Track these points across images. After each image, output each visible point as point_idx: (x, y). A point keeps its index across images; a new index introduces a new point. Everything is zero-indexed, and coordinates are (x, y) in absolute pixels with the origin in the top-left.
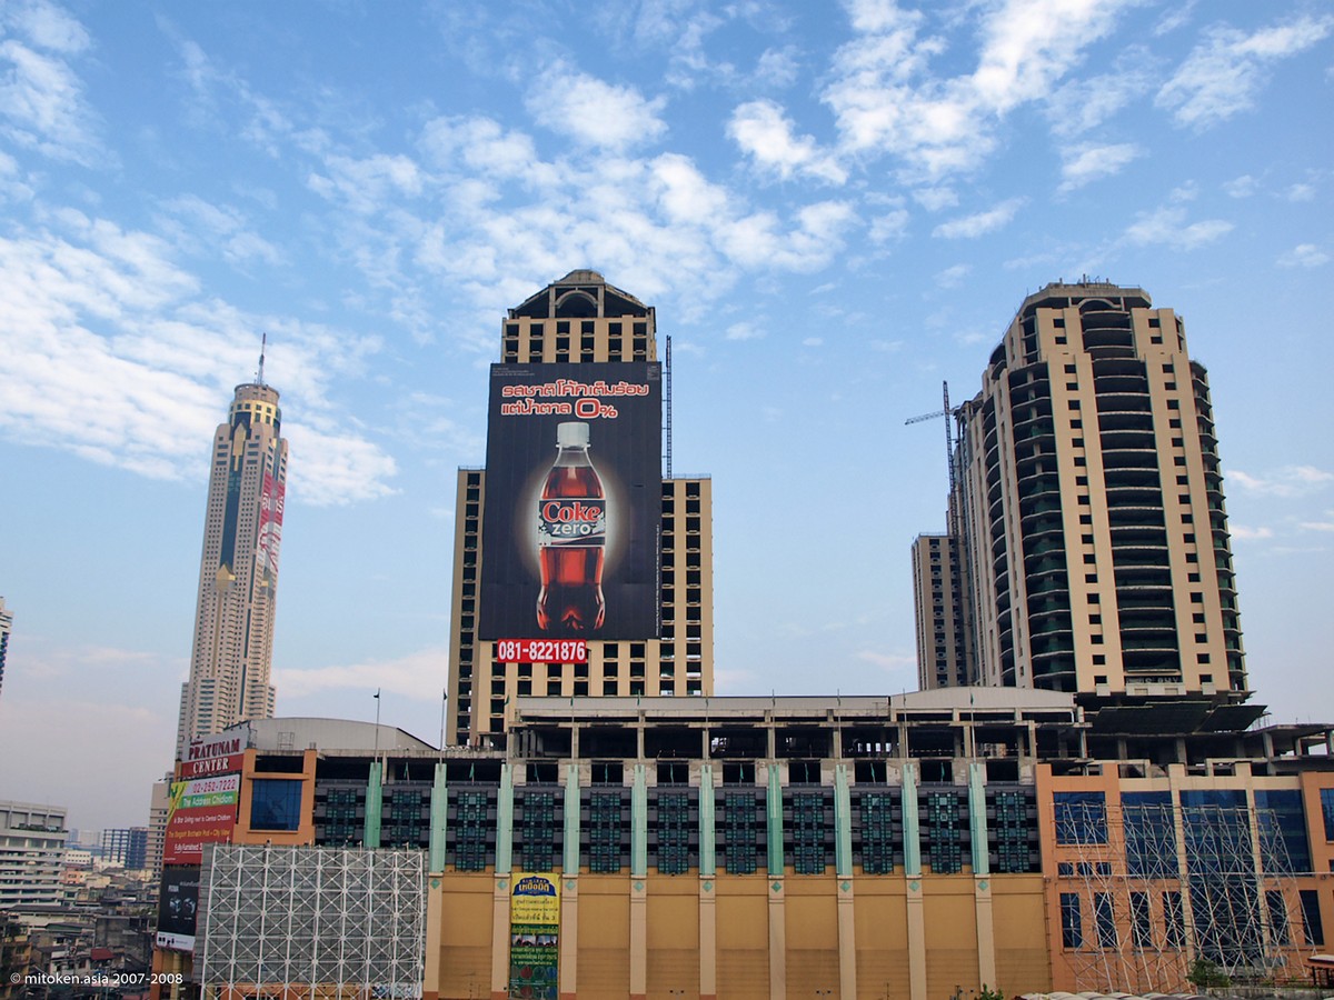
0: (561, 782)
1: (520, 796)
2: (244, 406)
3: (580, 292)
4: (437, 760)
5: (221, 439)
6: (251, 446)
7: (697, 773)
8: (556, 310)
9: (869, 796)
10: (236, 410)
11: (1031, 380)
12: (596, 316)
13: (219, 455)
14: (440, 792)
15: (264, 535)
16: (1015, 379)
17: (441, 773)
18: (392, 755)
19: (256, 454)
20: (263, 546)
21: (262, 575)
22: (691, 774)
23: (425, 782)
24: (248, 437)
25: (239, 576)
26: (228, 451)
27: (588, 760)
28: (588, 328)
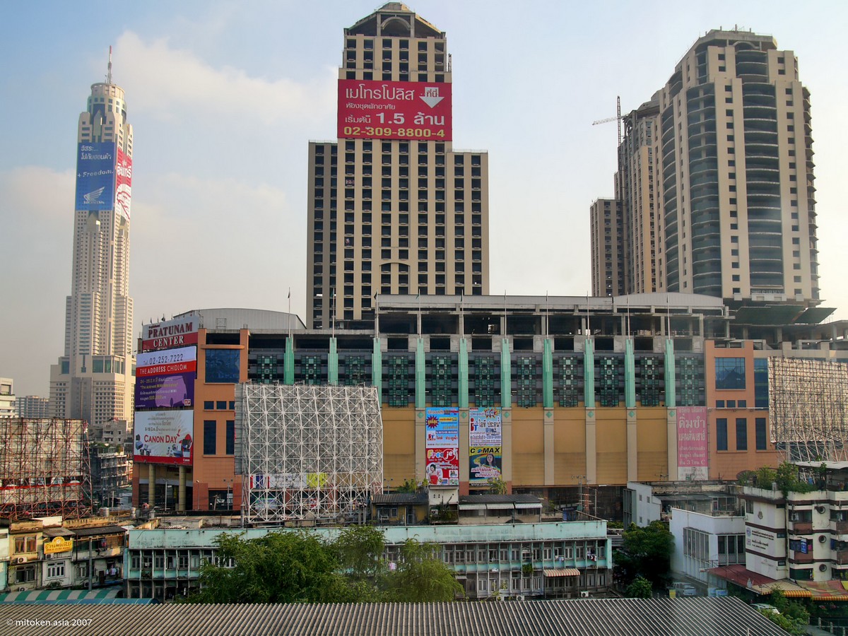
0: (410, 349)
1: (386, 358)
2: (99, 100)
3: (399, 18)
4: (331, 336)
5: (84, 123)
6: (107, 129)
7: (498, 344)
8: (382, 31)
9: (605, 359)
10: (93, 102)
11: (702, 95)
12: (409, 36)
13: (83, 135)
14: (333, 356)
15: (119, 193)
16: (691, 93)
17: (333, 344)
18: (297, 333)
19: (110, 135)
20: (119, 201)
21: (119, 222)
22: (494, 345)
23: (323, 349)
24: (104, 122)
25: (103, 222)
26: (90, 132)
27: (428, 335)
28: (404, 44)
